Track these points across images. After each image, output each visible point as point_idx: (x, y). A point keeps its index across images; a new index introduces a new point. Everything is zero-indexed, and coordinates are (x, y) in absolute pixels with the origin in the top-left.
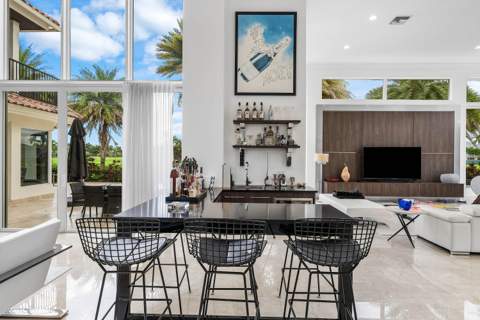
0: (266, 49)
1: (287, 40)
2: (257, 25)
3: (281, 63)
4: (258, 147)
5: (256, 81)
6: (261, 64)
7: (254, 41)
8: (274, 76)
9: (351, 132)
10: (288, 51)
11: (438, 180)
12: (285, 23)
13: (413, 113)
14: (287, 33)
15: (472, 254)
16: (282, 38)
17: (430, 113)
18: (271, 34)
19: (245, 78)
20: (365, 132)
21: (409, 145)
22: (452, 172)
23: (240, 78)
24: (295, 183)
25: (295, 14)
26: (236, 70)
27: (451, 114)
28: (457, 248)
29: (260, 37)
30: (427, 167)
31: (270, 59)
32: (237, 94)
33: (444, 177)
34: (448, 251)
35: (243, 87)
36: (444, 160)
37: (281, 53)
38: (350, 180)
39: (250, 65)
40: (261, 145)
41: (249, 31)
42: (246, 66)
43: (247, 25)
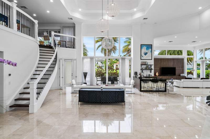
0: (146, 51)
1: (150, 50)
2: (145, 47)
3: (149, 54)
4: (145, 69)
5: (145, 57)
6: (146, 54)
7: (144, 50)
8: (148, 56)
9: (158, 63)
10: (150, 52)
11: (180, 75)
12: (150, 47)
13: (174, 59)
14: (150, 48)
15: (183, 87)
17: (178, 59)
18: (147, 49)
19: (143, 57)
20: (162, 63)
21: (173, 67)
22: (184, 74)
23: (142, 56)
24: (152, 76)
25: (152, 45)
26: (141, 55)
27: (183, 59)
28: (181, 86)
29: (145, 49)
30: (177, 72)
32: (141, 59)
33: (181, 75)
34: (179, 87)
36: (182, 70)
37: (149, 52)
38: (158, 76)
39: (144, 54)
40: (146, 69)
41: (143, 48)
42: (143, 54)
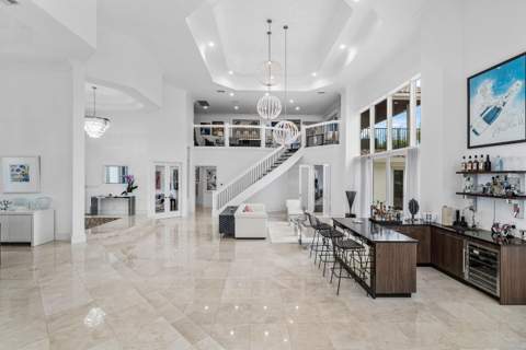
0: (494, 102)
1: (518, 85)
2: (487, 80)
3: (510, 110)
5: (486, 133)
6: (489, 118)
7: (484, 97)
8: (503, 125)
10: (519, 96)
14: (517, 78)
16: (511, 85)
18: (501, 85)
19: (476, 133)
23: (472, 134)
26: (469, 127)
29: (490, 92)
31: (499, 110)
32: (469, 147)
35: (475, 141)
37: (510, 100)
39: (481, 119)
41: (479, 89)
42: (477, 122)
43: (476, 85)
